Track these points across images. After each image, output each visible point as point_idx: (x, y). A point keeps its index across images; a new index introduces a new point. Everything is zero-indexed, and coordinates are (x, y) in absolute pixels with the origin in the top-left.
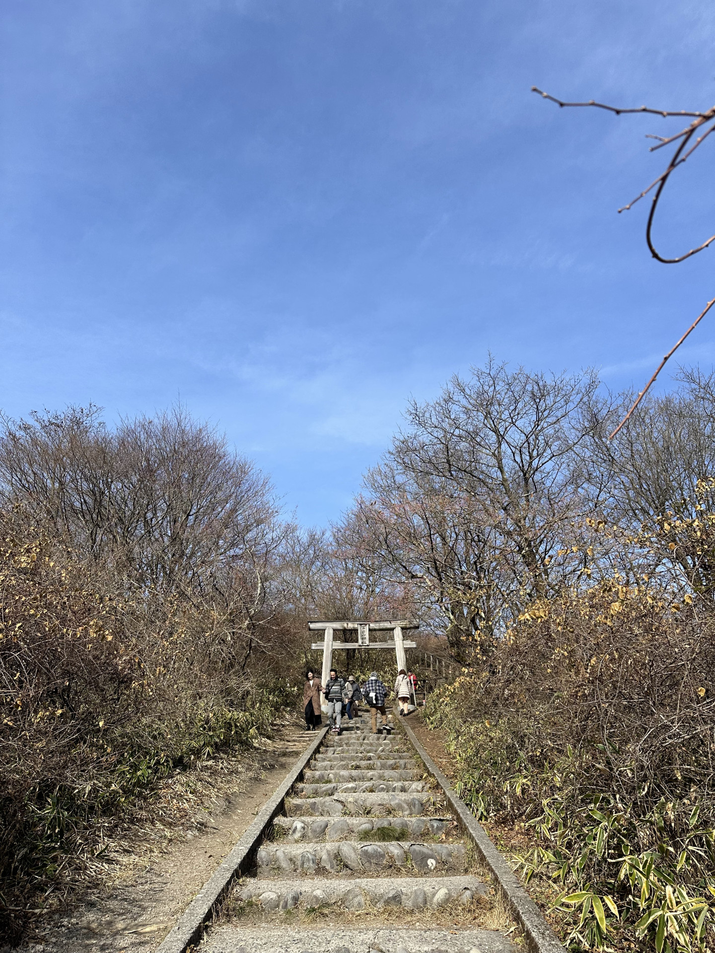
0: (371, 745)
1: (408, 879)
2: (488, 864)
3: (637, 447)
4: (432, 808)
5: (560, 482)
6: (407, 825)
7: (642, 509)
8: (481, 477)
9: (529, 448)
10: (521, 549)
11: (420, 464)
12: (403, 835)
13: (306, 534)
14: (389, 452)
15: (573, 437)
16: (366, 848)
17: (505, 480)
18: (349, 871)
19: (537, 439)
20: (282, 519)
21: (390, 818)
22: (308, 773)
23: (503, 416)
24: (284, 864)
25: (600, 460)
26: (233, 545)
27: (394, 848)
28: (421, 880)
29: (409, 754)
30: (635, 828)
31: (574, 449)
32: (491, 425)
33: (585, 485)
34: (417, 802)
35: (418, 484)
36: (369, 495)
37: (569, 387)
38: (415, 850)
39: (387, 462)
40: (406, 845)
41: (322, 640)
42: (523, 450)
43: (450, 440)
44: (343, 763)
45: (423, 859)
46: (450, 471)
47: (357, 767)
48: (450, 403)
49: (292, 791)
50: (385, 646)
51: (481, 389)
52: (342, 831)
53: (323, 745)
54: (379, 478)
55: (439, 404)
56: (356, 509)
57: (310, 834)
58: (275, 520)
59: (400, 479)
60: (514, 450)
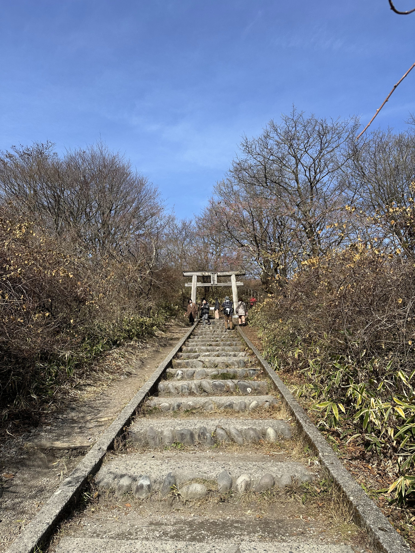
0: (218, 334)
1: (236, 397)
2: (279, 390)
3: (379, 167)
4: (249, 365)
5: (332, 189)
6: (236, 372)
7: (379, 204)
8: (284, 186)
9: (315, 167)
10: (306, 229)
11: (248, 178)
12: (234, 377)
13: (181, 223)
14: (230, 171)
15: (341, 161)
16: (215, 382)
17: (299, 188)
18: (206, 394)
19: (320, 161)
20: (166, 213)
21: (228, 369)
22: (184, 348)
23: (300, 147)
24: (172, 391)
25: (356, 175)
26: (138, 228)
27: (230, 383)
28: (243, 397)
29: (238, 339)
30: (357, 371)
31: (342, 168)
32: (292, 153)
33: (346, 191)
34: (242, 362)
35: (246, 191)
36: (217, 198)
37: (341, 128)
38: (240, 384)
39: (228, 178)
40: (236, 381)
41: (191, 281)
42: (312, 169)
43: (267, 163)
44: (202, 343)
45: (245, 388)
46: (266, 183)
47: (210, 345)
48: (268, 139)
49: (176, 356)
50: (226, 284)
51: (287, 129)
52: (202, 375)
53: (192, 335)
54: (223, 188)
55: (261, 140)
56: (209, 206)
57: (186, 377)
58: (161, 214)
59: (236, 188)
60: (305, 168)
